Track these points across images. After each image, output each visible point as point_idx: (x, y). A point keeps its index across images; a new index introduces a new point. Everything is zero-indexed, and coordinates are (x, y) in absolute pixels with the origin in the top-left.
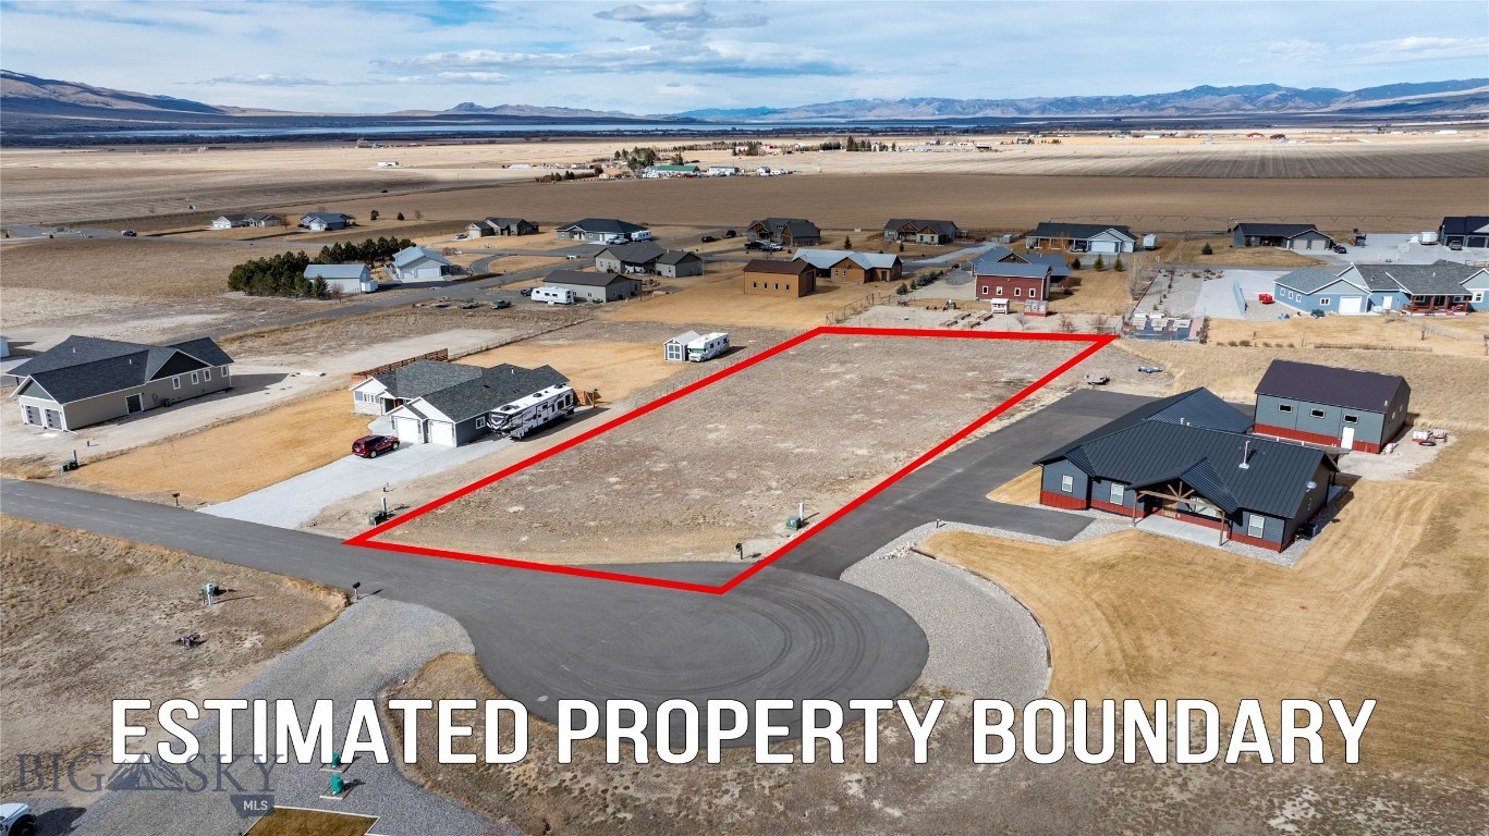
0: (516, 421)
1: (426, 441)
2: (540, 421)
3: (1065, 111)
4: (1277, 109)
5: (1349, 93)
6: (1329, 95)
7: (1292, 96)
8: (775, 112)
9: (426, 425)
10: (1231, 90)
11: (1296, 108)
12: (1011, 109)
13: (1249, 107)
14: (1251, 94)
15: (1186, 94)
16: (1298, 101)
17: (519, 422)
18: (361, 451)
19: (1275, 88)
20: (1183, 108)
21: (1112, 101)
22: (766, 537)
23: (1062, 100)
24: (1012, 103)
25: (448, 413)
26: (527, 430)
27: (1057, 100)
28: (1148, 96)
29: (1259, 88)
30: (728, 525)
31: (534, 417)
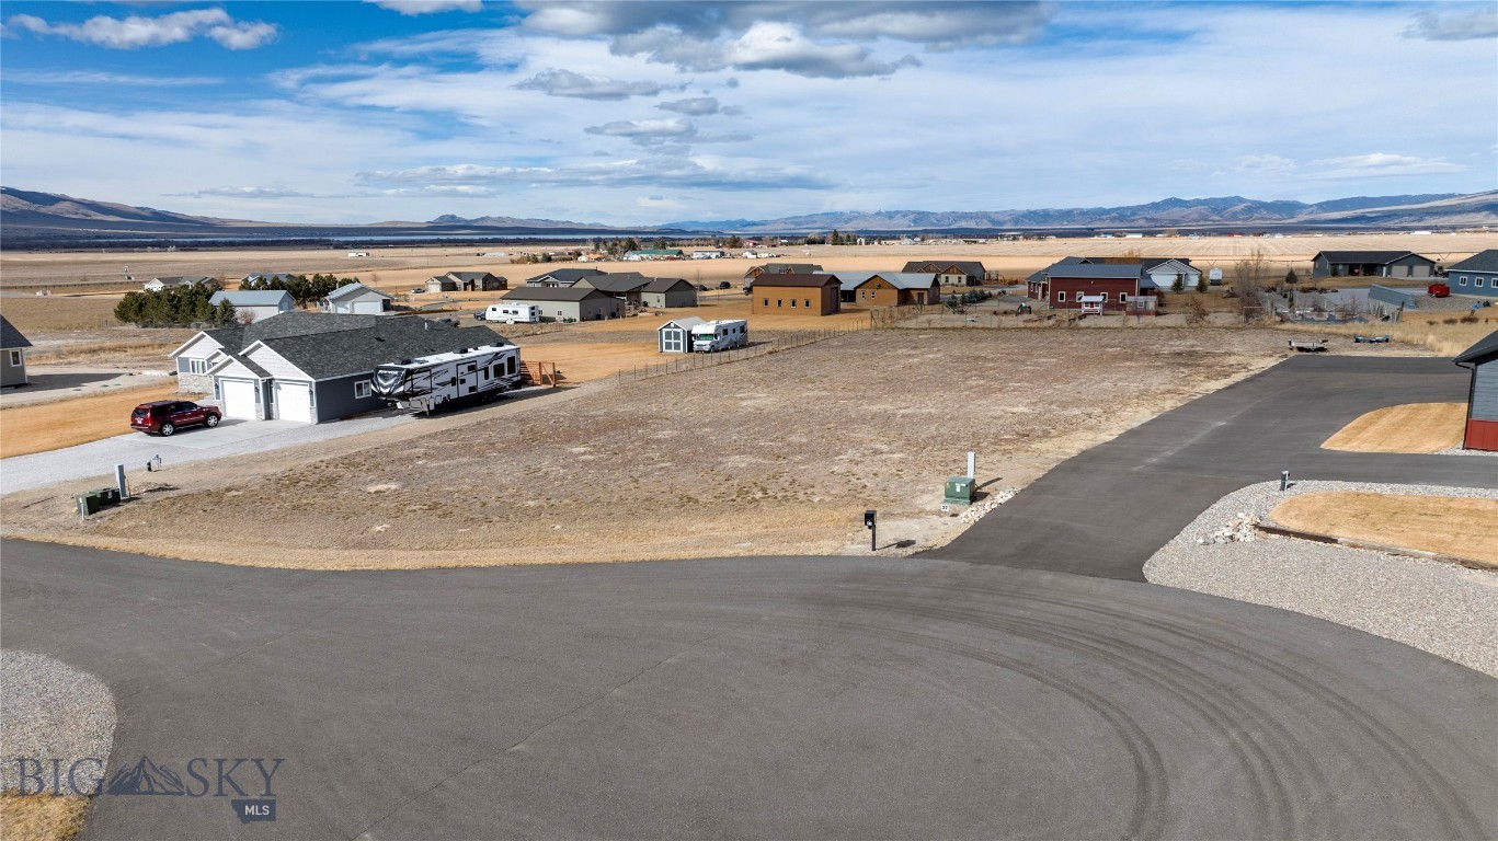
0: (421, 382)
1: (269, 416)
2: (464, 391)
3: (1038, 223)
4: (1245, 220)
5: (1311, 206)
6: (1292, 207)
7: (1257, 209)
8: (754, 224)
9: (268, 388)
10: (1198, 202)
11: (1263, 219)
12: (986, 221)
13: (1216, 218)
14: (1218, 206)
15: (1155, 206)
16: (1264, 213)
17: (426, 384)
18: (145, 421)
19: (1241, 200)
20: (1153, 220)
21: (1083, 213)
22: (909, 516)
23: (1035, 213)
24: (985, 215)
25: (306, 367)
26: (439, 401)
27: (1030, 212)
28: (1118, 209)
29: (1224, 200)
30: (816, 500)
31: (453, 381)
